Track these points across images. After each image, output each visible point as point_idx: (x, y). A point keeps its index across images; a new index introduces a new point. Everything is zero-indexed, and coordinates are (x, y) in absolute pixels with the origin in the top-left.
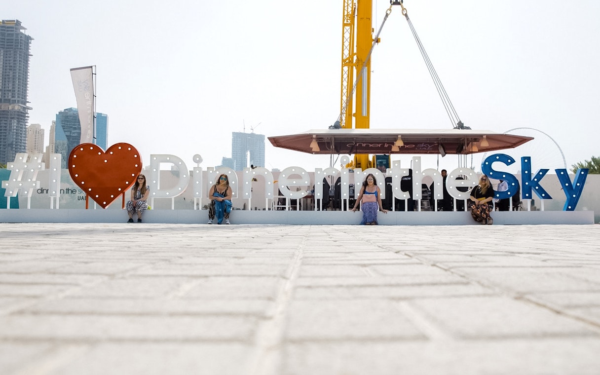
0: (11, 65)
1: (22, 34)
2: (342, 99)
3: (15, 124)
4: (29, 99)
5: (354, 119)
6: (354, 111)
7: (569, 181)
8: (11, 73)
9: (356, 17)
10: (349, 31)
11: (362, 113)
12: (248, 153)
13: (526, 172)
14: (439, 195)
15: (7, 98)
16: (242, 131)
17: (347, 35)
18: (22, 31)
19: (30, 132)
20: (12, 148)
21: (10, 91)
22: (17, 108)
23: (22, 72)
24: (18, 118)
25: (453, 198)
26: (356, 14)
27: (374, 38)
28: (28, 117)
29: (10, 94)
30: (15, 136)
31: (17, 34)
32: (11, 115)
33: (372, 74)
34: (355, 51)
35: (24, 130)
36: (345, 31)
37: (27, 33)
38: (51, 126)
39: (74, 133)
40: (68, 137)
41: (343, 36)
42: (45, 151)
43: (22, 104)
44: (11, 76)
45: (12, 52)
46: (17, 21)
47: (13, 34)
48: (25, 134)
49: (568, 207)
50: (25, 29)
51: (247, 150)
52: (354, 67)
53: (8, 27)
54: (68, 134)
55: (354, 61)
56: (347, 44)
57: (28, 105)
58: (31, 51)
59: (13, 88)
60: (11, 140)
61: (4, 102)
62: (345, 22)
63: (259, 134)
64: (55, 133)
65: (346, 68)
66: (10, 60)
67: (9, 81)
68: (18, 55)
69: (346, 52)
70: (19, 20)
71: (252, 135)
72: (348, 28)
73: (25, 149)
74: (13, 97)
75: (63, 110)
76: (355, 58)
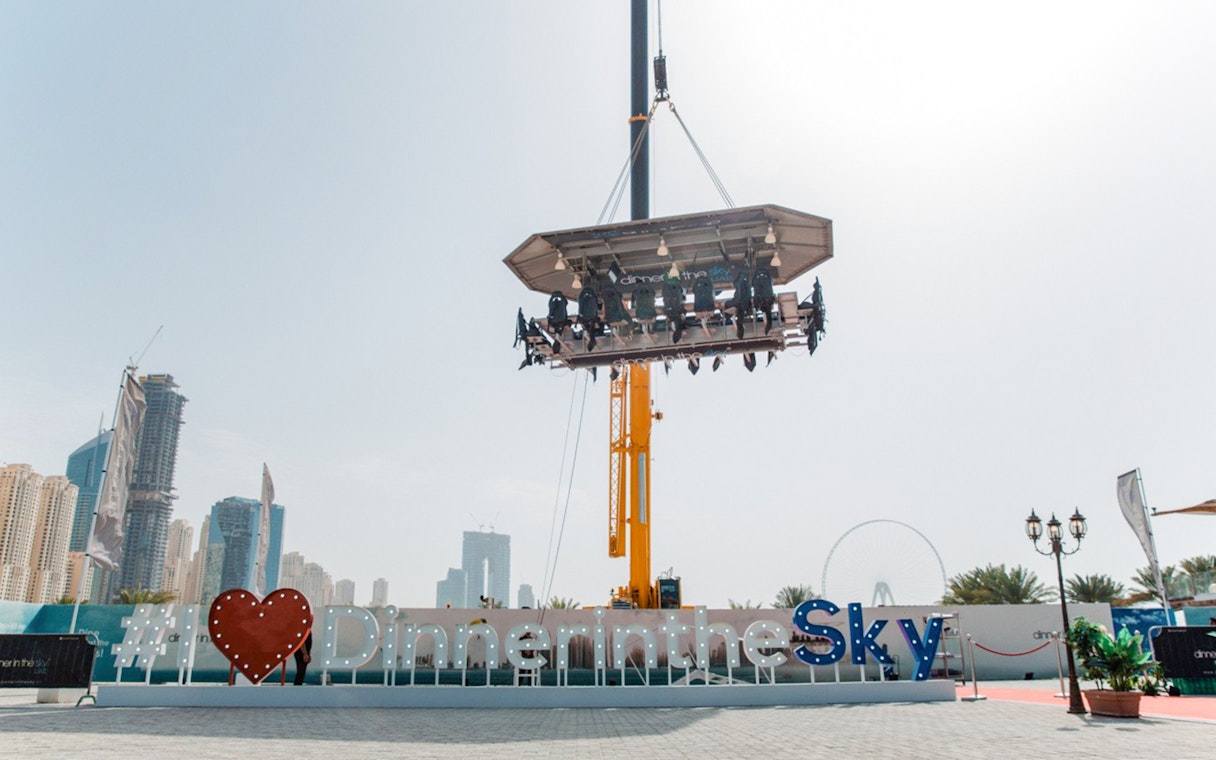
0: (155, 436)
1: (173, 393)
2: (610, 498)
3: (153, 521)
4: (174, 484)
5: (628, 526)
6: (628, 515)
7: (917, 637)
8: (154, 447)
9: (628, 385)
10: (619, 404)
11: (639, 520)
12: (486, 562)
13: (856, 625)
14: (734, 661)
15: (143, 482)
16: (478, 530)
17: (617, 410)
18: (174, 389)
19: (173, 532)
20: (145, 555)
21: (149, 472)
22: (157, 496)
23: (169, 446)
24: (158, 512)
25: (753, 665)
26: (629, 380)
27: (653, 413)
28: (171, 510)
29: (149, 477)
30: (150, 538)
31: (167, 394)
32: (148, 507)
33: (652, 462)
34: (628, 432)
35: (164, 528)
36: (614, 403)
37: (179, 392)
38: (204, 523)
39: (235, 533)
40: (227, 539)
41: (611, 412)
42: (192, 559)
43: (165, 490)
44: (153, 452)
45: (157, 418)
46: (169, 376)
47: (160, 395)
48: (166, 535)
49: (918, 676)
50: (177, 386)
51: (484, 557)
52: (627, 454)
53: (155, 385)
54: (226, 533)
55: (627, 446)
56: (616, 421)
57: (172, 492)
58: (183, 417)
59: (154, 468)
60: (146, 543)
61: (140, 488)
62: (614, 392)
63: (501, 533)
64: (208, 533)
65: (616, 455)
66: (153, 430)
67: (149, 459)
68: (165, 423)
69: (616, 434)
70: (172, 375)
71: (492, 535)
72: (617, 399)
73: (163, 556)
74: (153, 481)
75: (222, 500)
76: (628, 440)
